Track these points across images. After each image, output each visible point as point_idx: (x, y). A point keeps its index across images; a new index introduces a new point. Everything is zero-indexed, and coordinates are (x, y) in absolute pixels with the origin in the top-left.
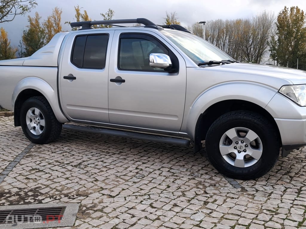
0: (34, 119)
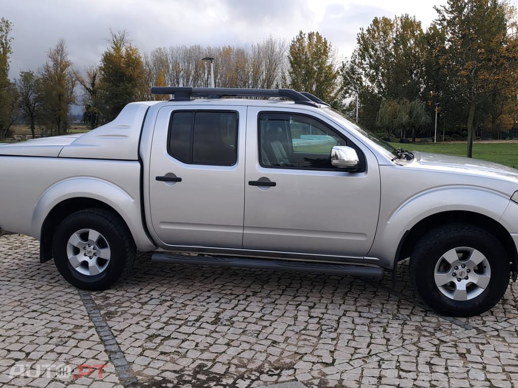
0: (84, 248)
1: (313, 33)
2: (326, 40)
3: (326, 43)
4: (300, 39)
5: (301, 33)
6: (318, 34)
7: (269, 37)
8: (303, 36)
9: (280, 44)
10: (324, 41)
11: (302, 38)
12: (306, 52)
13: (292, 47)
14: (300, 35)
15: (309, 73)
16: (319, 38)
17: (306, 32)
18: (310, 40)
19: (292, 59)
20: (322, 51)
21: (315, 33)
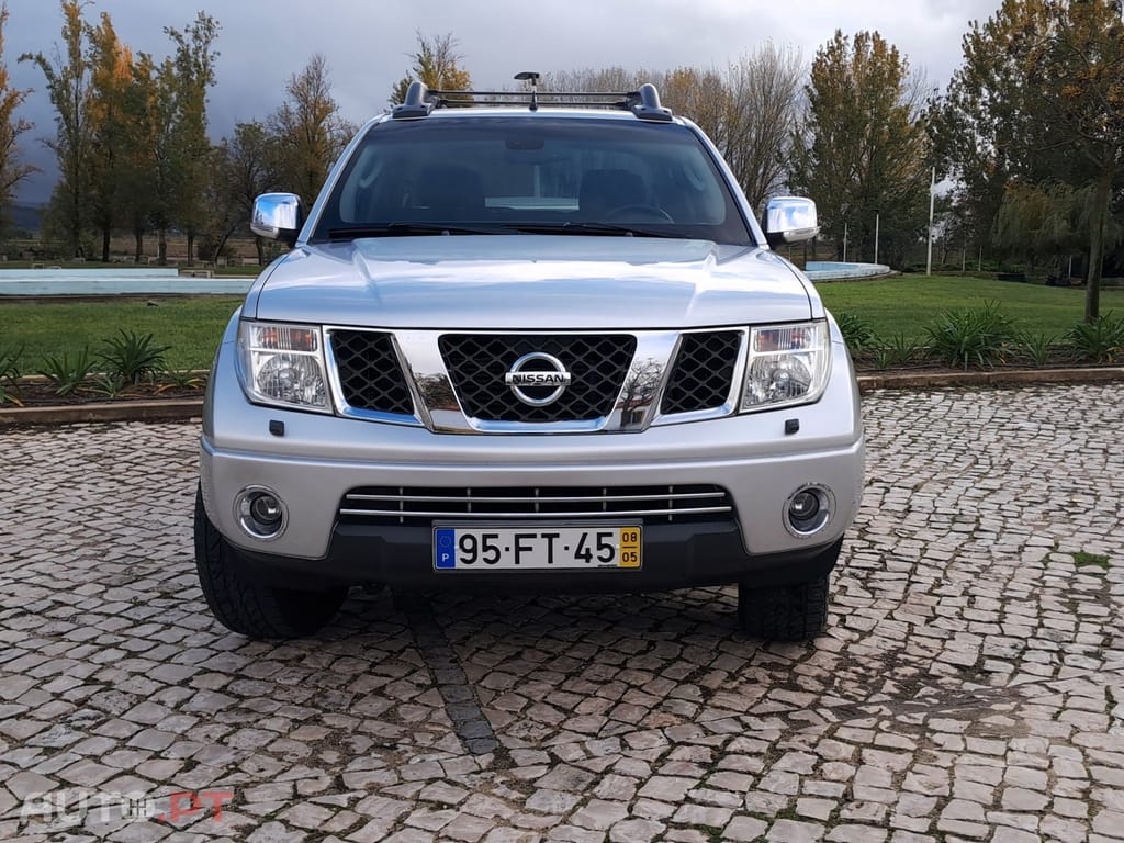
1: (867, 34)
2: (897, 49)
3: (895, 55)
4: (835, 50)
5: (839, 34)
6: (878, 36)
7: (765, 46)
8: (843, 41)
9: (790, 59)
10: (890, 52)
11: (840, 46)
12: (849, 77)
13: (817, 66)
14: (837, 40)
15: (853, 125)
16: (880, 45)
17: (850, 35)
18: (858, 49)
19: (816, 93)
20: (886, 75)
21: (871, 35)
